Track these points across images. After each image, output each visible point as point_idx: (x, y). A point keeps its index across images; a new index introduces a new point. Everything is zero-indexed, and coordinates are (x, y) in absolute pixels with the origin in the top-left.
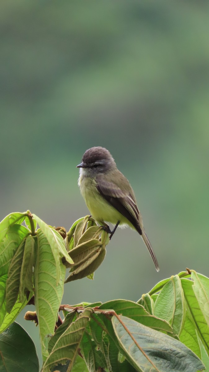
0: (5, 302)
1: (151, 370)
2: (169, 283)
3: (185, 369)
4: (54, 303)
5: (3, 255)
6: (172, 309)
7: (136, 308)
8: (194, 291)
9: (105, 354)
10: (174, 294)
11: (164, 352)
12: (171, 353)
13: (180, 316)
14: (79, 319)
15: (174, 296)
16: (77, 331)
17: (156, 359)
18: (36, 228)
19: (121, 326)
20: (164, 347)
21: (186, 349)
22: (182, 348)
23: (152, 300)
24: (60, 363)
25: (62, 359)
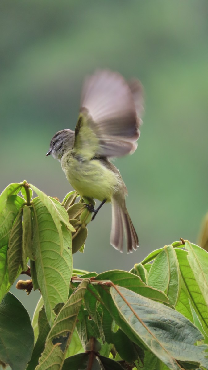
0: (7, 273)
1: (152, 341)
2: (162, 253)
3: (185, 339)
4: (65, 272)
5: (3, 226)
6: (166, 279)
7: (132, 279)
8: (189, 262)
9: (99, 324)
10: (168, 264)
11: (163, 323)
12: (170, 324)
13: (175, 286)
14: (78, 291)
15: (168, 266)
16: (77, 303)
17: (155, 330)
18: (32, 198)
19: (119, 297)
20: (163, 318)
21: (184, 320)
22: (181, 318)
23: (145, 270)
24: (61, 336)
25: (63, 331)
